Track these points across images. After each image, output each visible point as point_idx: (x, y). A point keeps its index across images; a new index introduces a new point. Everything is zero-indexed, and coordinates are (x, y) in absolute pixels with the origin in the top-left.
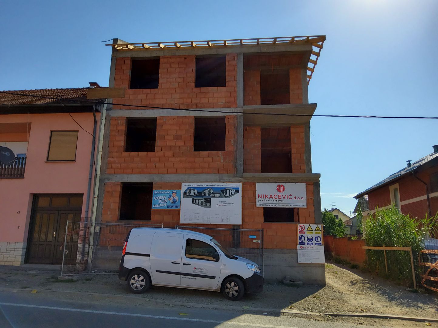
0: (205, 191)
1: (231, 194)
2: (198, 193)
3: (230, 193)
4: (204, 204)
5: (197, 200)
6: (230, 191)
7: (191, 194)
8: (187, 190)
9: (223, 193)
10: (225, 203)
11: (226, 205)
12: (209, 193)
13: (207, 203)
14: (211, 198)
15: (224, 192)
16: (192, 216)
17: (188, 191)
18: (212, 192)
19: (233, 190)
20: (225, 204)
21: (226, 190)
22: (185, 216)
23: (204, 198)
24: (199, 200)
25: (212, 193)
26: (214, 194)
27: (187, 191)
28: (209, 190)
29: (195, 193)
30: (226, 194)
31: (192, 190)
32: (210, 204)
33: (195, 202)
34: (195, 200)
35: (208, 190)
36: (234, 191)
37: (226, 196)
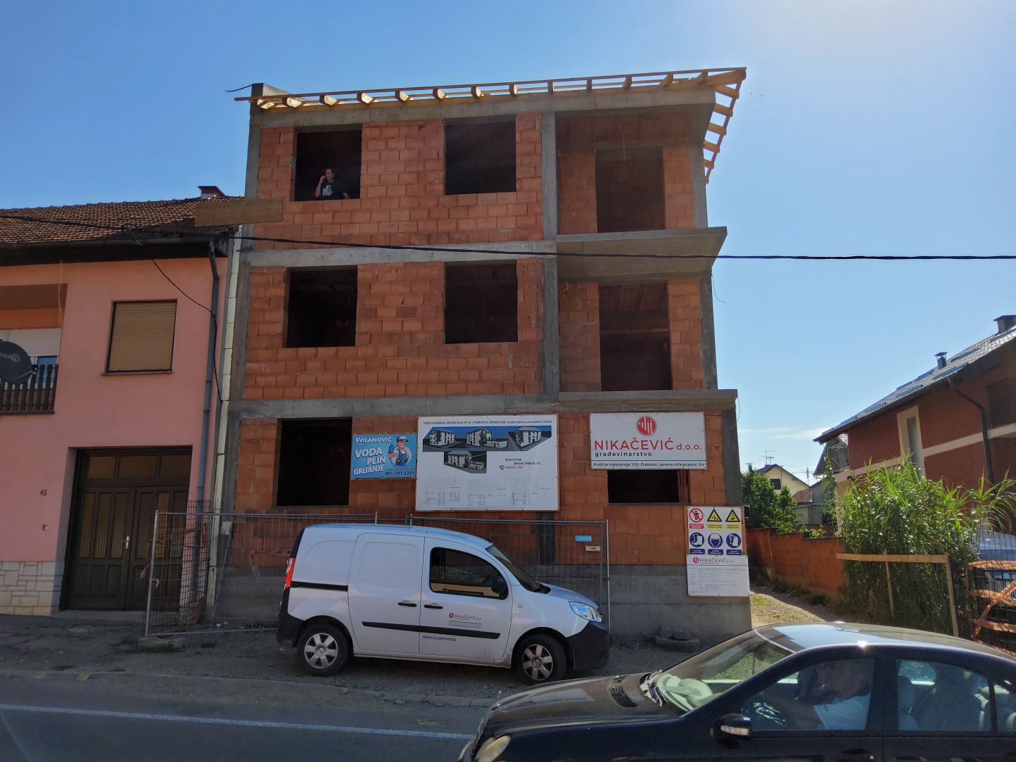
0: (472, 436)
1: (534, 440)
2: (456, 440)
3: (530, 438)
4: (471, 465)
5: (454, 456)
6: (529, 434)
7: (440, 444)
8: (430, 433)
9: (514, 438)
10: (520, 462)
11: (521, 467)
12: (482, 438)
13: (477, 463)
14: (485, 452)
15: (517, 436)
16: (444, 493)
17: (433, 436)
18: (488, 438)
19: (538, 432)
20: (520, 465)
21: (522, 432)
22: (427, 493)
23: (471, 452)
24: (458, 456)
25: (489, 440)
26: (493, 442)
27: (431, 436)
28: (482, 432)
29: (450, 439)
30: (522, 440)
31: (443, 434)
32: (485, 466)
33: (449, 462)
34: (449, 457)
35: (480, 432)
36: (540, 433)
37: (522, 445)
